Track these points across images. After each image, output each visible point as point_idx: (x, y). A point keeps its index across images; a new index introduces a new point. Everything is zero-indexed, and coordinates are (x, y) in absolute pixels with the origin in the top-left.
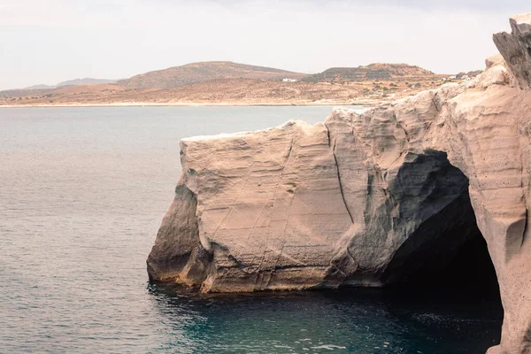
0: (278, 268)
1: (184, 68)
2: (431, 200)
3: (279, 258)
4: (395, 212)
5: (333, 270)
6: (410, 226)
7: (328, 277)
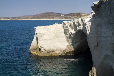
0: (53, 51)
1: (44, 13)
2: (82, 39)
3: (53, 50)
4: (75, 41)
5: (63, 52)
6: (78, 44)
7: (63, 53)
